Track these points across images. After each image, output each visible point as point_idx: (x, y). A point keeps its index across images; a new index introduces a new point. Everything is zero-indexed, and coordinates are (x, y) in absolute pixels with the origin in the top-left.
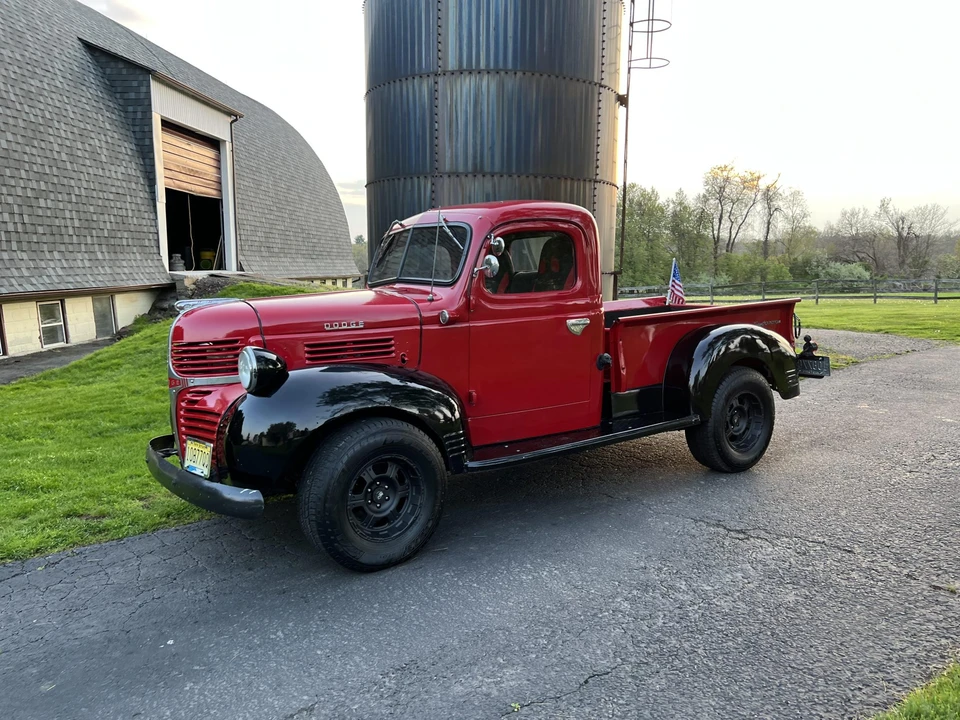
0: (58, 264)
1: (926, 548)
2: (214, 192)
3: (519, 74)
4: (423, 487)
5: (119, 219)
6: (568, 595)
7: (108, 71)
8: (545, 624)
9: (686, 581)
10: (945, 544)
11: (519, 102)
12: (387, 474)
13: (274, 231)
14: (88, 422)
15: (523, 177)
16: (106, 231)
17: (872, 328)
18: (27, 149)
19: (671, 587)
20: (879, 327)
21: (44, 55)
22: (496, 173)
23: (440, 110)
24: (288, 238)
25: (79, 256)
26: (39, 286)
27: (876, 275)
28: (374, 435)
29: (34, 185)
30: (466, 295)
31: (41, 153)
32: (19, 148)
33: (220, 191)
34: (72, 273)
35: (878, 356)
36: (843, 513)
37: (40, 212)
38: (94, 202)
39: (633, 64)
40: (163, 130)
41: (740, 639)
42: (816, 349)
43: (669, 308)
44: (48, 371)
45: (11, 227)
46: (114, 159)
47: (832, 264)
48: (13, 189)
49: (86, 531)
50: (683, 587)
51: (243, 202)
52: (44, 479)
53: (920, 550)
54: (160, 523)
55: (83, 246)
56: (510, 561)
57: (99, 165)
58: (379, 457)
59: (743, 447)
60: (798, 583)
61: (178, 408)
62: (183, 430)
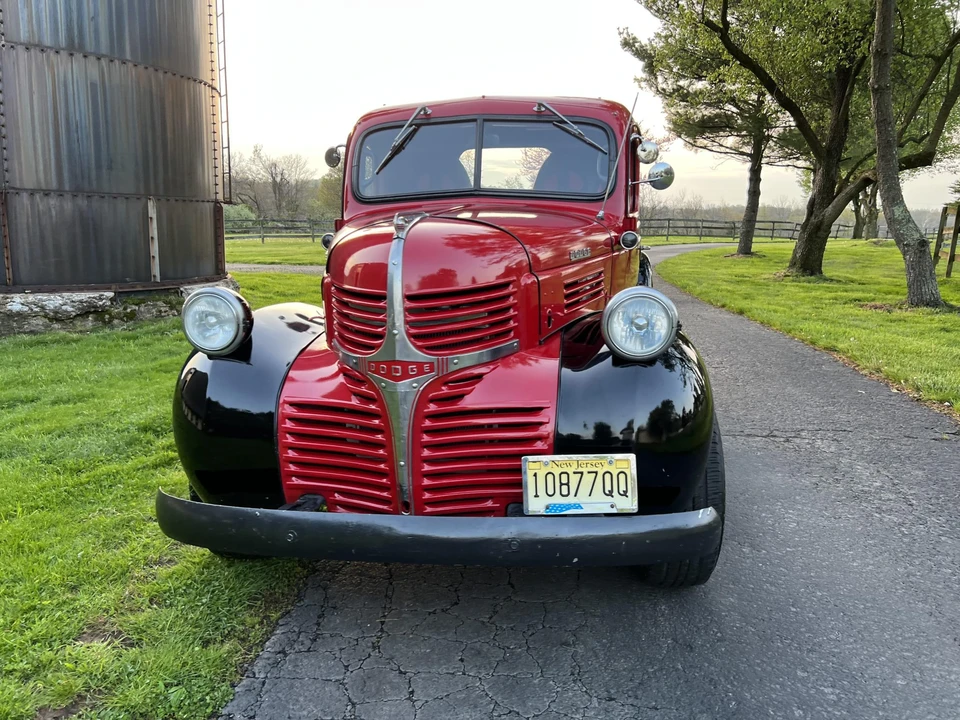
15: (141, 68)
22: (103, 56)
27: (259, 216)
61: (419, 414)
62: (426, 453)
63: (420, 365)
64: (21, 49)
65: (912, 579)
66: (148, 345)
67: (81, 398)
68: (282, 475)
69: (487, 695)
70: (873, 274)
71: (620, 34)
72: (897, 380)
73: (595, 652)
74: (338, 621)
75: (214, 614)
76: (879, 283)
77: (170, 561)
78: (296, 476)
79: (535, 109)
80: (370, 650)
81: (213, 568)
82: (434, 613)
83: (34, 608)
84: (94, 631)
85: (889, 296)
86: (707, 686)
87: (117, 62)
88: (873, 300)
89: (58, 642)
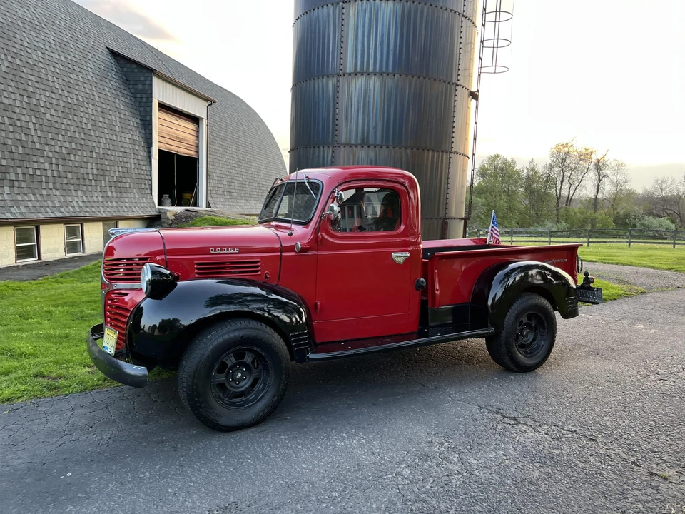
0: (80, 199)
1: (654, 441)
2: (193, 153)
3: (397, 76)
4: (272, 371)
5: (125, 170)
6: (367, 459)
7: (125, 70)
8: (341, 481)
9: (459, 454)
10: (671, 439)
11: (396, 96)
12: (245, 360)
13: (235, 181)
14: (77, 309)
15: (397, 149)
16: (115, 178)
17: (666, 267)
18: (65, 121)
19: (446, 459)
20: (671, 266)
21: (81, 58)
22: (378, 145)
23: (340, 100)
24: (244, 186)
25: (96, 194)
26: (66, 213)
27: (680, 227)
28: (235, 330)
29: (67, 145)
30: (316, 231)
31: (74, 123)
32: (58, 120)
33: (198, 152)
34: (89, 205)
35: (663, 289)
36: (597, 410)
37: (71, 164)
38: (108, 157)
39: (483, 70)
40: (159, 110)
41: (486, 504)
42: (593, 282)
43: (489, 246)
44: (64, 273)
45: (49, 173)
46: (125, 129)
47: (646, 218)
48: (53, 147)
49: (45, 387)
50: (455, 459)
51: (214, 160)
52: (28, 348)
53: (649, 443)
54: (97, 385)
55: (98, 187)
56: (332, 430)
57: (114, 132)
58: (239, 347)
59: (531, 353)
60: (545, 463)
63: (105, 285)
64: (342, 147)
87: (384, 148)
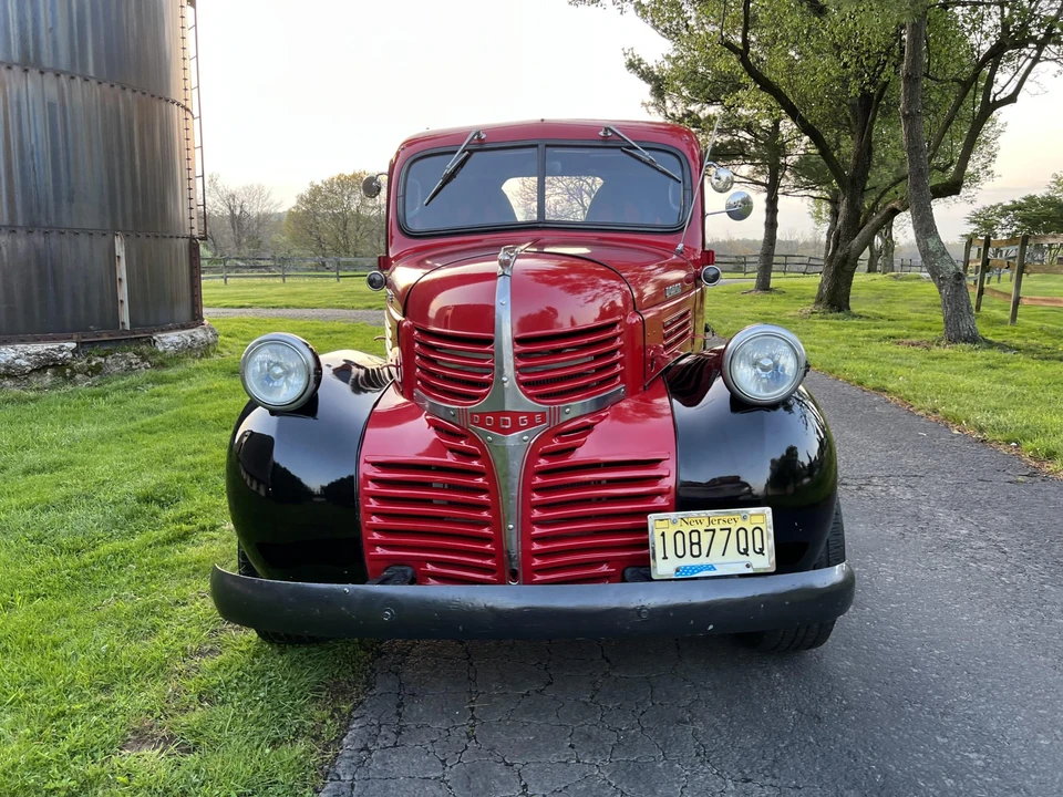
61: (530, 471)
62: (536, 514)
63: (531, 416)
65: (1028, 631)
66: (120, 402)
67: (58, 466)
68: (365, 544)
69: (609, 783)
70: (900, 309)
71: (625, 54)
72: (956, 421)
73: (716, 728)
74: (421, 710)
75: (276, 710)
76: (909, 319)
77: (211, 650)
78: (381, 546)
79: (601, 133)
80: (466, 741)
81: (263, 656)
82: (528, 694)
83: (62, 714)
84: (141, 737)
85: (924, 333)
86: (846, 759)
87: (78, 79)
88: (908, 337)
89: (101, 753)
